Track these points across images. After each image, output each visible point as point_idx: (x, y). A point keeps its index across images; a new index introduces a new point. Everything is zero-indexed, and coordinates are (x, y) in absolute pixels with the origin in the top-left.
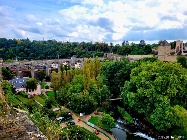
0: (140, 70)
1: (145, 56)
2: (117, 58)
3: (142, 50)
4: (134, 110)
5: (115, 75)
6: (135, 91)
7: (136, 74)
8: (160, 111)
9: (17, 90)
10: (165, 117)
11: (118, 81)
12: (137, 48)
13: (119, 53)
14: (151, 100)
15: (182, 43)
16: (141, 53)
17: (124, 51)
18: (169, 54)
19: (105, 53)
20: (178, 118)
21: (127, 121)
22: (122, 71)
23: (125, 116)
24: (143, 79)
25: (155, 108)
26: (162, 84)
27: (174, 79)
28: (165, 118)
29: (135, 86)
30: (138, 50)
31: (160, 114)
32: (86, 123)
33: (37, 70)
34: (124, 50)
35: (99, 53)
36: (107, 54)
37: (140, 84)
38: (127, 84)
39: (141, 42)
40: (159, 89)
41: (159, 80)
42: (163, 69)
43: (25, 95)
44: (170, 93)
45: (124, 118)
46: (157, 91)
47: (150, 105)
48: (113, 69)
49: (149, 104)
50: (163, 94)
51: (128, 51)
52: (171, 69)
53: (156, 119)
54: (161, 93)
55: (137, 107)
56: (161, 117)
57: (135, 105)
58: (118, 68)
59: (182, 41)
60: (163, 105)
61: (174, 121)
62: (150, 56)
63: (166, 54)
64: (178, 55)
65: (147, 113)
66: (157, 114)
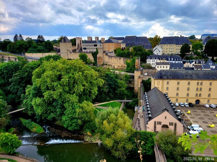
0: (44, 71)
1: (47, 54)
2: (9, 57)
3: (42, 47)
4: (43, 118)
5: (10, 80)
6: (41, 96)
7: (39, 76)
8: (71, 111)
10: (75, 115)
11: (16, 87)
12: (35, 45)
13: (12, 51)
14: (60, 102)
15: (81, 39)
16: (41, 51)
17: (18, 49)
18: (71, 51)
20: (87, 113)
21: (36, 133)
22: (20, 74)
23: (33, 127)
24: (48, 80)
25: (65, 109)
26: (69, 83)
27: (80, 76)
28: (77, 116)
29: (40, 89)
30: (37, 46)
31: (71, 114)
34: (18, 46)
37: (45, 87)
38: (29, 89)
39: (39, 37)
40: (67, 89)
41: (65, 79)
42: (68, 67)
44: (77, 91)
45: (32, 130)
46: (65, 91)
47: (60, 108)
48: (6, 73)
49: (59, 106)
50: (71, 93)
51: (24, 48)
52: (75, 67)
53: (68, 120)
54: (69, 92)
55: (46, 113)
56: (72, 117)
57: (43, 112)
58: (13, 71)
59: (81, 38)
60: (72, 105)
61: (84, 117)
62: (52, 54)
63: (69, 52)
64: (79, 52)
65: (58, 116)
66: (68, 115)
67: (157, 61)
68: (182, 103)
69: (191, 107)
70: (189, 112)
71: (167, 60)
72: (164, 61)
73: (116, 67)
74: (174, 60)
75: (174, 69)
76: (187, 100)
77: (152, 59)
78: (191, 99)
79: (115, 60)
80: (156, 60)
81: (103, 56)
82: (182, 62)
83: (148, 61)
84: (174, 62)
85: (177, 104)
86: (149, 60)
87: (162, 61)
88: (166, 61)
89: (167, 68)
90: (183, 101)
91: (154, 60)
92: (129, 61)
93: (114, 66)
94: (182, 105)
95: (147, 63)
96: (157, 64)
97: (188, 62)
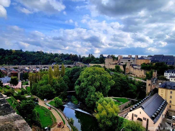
2: (81, 65)
3: (99, 60)
6: (80, 85)
9: (3, 84)
17: (86, 61)
18: (112, 64)
19: (75, 62)
25: (88, 94)
28: (91, 99)
29: (80, 81)
30: (95, 60)
32: (46, 104)
33: (22, 72)
35: (71, 62)
36: (75, 63)
43: (9, 87)
45: (73, 102)
47: (86, 93)
51: (89, 61)
53: (87, 100)
57: (79, 93)
67: (174, 75)
73: (138, 76)
77: (169, 73)
79: (138, 71)
81: (130, 68)
92: (148, 72)
93: (137, 75)
95: (165, 75)
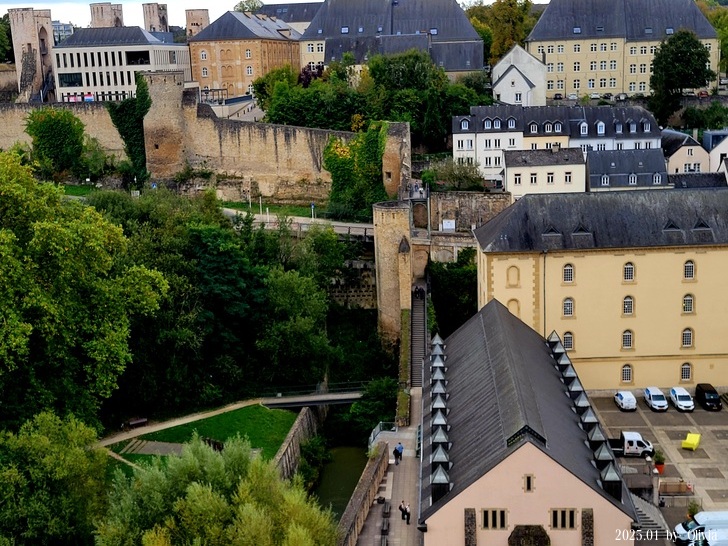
64: (34, 102)
67: (512, 142)
68: (655, 391)
69: (709, 409)
70: (693, 439)
71: (572, 137)
72: (553, 140)
73: (266, 189)
74: (610, 133)
75: (611, 185)
76: (686, 373)
77: (483, 130)
78: (707, 362)
79: (257, 143)
80: (505, 137)
81: (183, 124)
82: (656, 144)
83: (461, 144)
84: (610, 145)
85: (629, 400)
86: (465, 137)
87: (541, 143)
88: (565, 142)
89: (570, 180)
90: (660, 379)
91: (493, 137)
92: (344, 147)
93: (255, 185)
94: (657, 404)
95: (457, 154)
96: (513, 158)
97: (690, 143)
